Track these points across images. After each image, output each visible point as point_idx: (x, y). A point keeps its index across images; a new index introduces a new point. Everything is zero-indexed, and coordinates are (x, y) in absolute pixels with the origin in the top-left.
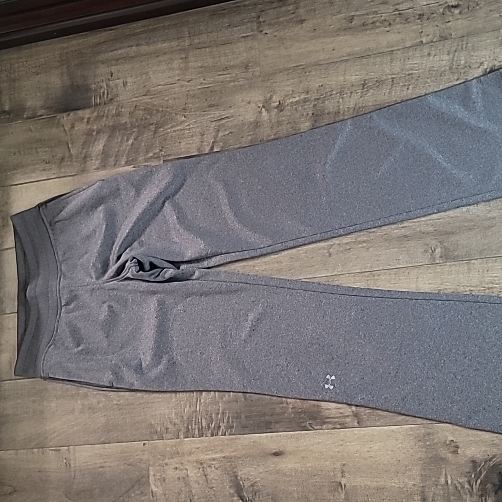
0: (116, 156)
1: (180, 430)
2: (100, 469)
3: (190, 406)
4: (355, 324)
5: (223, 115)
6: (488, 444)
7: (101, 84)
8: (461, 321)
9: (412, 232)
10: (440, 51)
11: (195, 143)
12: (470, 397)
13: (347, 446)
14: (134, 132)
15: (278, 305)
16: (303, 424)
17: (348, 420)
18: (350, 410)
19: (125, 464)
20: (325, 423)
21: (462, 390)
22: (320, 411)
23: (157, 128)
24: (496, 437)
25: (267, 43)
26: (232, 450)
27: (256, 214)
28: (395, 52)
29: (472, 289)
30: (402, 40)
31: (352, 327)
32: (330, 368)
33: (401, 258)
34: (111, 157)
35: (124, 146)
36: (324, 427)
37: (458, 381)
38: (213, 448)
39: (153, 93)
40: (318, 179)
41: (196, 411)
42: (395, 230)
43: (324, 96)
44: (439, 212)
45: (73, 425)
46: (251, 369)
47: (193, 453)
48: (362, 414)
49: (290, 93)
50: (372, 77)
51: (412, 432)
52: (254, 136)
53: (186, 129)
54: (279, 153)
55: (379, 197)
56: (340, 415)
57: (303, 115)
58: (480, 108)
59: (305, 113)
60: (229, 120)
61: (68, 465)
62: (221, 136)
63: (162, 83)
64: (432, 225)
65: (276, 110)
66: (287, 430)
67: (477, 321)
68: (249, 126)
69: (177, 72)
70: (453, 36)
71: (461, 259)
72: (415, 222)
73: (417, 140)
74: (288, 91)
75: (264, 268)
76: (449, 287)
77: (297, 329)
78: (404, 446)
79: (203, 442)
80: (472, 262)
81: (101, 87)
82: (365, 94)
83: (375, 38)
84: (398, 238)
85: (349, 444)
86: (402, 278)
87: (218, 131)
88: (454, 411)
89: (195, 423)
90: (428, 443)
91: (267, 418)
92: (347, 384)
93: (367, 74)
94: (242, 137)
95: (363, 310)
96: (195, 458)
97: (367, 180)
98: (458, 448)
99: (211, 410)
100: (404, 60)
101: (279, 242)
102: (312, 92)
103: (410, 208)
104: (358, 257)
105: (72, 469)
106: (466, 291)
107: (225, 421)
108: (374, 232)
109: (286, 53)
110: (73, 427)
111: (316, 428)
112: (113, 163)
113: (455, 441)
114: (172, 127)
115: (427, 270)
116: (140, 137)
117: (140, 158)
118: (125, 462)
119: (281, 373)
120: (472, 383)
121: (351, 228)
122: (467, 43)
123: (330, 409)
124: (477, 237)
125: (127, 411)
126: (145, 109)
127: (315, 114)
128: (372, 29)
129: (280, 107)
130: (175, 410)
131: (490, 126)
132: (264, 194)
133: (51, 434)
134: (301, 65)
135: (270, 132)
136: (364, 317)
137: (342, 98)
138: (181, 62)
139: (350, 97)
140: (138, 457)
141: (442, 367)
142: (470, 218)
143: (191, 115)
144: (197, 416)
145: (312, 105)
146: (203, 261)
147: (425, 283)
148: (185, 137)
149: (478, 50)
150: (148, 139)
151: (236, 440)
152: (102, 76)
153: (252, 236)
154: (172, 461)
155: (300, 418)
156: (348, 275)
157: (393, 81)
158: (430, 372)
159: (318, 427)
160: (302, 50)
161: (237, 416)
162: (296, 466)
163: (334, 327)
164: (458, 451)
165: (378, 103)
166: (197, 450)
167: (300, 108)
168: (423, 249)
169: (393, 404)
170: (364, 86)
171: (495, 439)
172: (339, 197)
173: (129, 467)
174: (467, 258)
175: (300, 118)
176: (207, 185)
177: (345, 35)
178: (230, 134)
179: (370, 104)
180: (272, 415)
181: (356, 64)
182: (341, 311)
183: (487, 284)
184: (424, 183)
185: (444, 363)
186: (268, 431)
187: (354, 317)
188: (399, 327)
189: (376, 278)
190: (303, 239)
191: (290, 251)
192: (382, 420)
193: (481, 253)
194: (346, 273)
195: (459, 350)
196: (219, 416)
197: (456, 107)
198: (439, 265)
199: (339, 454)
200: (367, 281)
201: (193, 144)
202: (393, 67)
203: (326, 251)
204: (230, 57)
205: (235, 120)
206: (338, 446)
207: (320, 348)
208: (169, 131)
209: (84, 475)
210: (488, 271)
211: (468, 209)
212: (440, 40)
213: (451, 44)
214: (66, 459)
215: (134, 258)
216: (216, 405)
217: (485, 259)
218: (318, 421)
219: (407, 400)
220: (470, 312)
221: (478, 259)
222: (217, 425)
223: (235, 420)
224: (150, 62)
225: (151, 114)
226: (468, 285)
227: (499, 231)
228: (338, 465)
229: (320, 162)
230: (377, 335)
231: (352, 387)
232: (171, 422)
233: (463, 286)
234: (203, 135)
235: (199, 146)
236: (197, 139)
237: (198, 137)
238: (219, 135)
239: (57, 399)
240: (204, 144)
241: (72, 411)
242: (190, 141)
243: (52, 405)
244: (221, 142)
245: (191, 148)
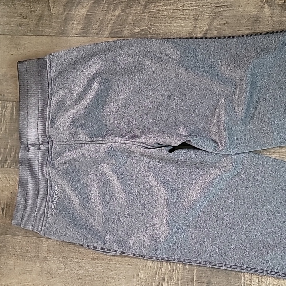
0: (100, 24)
11: (187, 27)
35: (110, 15)
53: (180, 10)
62: (217, 25)
68: (248, 20)
87: (214, 18)
114: (164, 5)
117: (126, 32)
201: (184, 27)
234: (197, 20)
235: (191, 31)
236: (190, 23)
237: (191, 21)
238: (214, 23)
239: (16, 258)
240: (196, 30)
241: (30, 271)
242: (182, 23)
243: (10, 262)
244: (215, 31)
245: (182, 31)
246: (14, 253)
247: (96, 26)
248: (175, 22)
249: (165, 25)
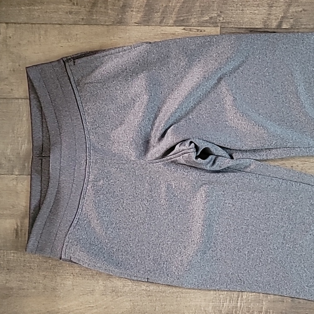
0: (163, 12)
3: (230, 301)
11: (261, 15)
35: (174, 1)
41: (237, 307)
46: (304, 275)
62: (293, 12)
87: (290, 5)
110: (92, 309)
112: (159, 20)
117: (193, 20)
125: (158, 299)
130: (213, 303)
178: (303, 12)
201: (258, 14)
215: (192, 142)
234: (271, 7)
235: (265, 18)
236: (264, 10)
237: (265, 8)
238: (290, 11)
239: (74, 277)
240: (271, 18)
241: (92, 291)
242: (255, 10)
243: (67, 282)
244: (291, 19)
245: (255, 19)
246: (72, 271)
247: (158, 14)
248: (248, 9)
249: (236, 12)
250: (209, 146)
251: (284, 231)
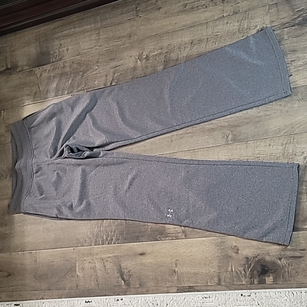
1: (92, 241)
2: (51, 263)
3: (97, 228)
4: (184, 180)
5: (117, 64)
6: (255, 248)
7: (56, 51)
8: (241, 177)
9: (216, 126)
10: (233, 21)
12: (245, 220)
13: (179, 249)
14: (71, 76)
15: (144, 170)
16: (156, 237)
17: (180, 235)
18: (181, 229)
19: (64, 260)
20: (167, 237)
21: (241, 217)
22: (165, 230)
23: (83, 74)
24: (260, 244)
25: (141, 22)
26: (119, 252)
27: (133, 119)
28: (209, 23)
29: (248, 158)
30: (213, 15)
31: (182, 181)
32: (170, 205)
33: (210, 141)
34: (60, 91)
36: (167, 239)
37: (239, 211)
38: (109, 251)
39: (81, 54)
40: (166, 98)
41: (101, 231)
42: (206, 125)
43: (171, 50)
44: (230, 114)
45: (39, 239)
46: (129, 207)
47: (99, 254)
48: (187, 231)
49: (153, 50)
50: (196, 38)
51: (213, 241)
52: (133, 75)
54: (146, 84)
55: (198, 107)
56: (175, 232)
57: (159, 62)
58: (254, 53)
59: (160, 61)
60: (121, 67)
61: (35, 261)
63: (86, 48)
64: (227, 122)
65: (145, 60)
66: (147, 241)
67: (250, 176)
69: (94, 41)
70: (241, 11)
71: (243, 141)
72: (217, 120)
73: (220, 73)
74: (152, 49)
75: (137, 149)
76: (236, 157)
77: (154, 184)
78: (209, 249)
79: (103, 248)
80: (249, 142)
81: (56, 52)
82: (192, 48)
83: (198, 16)
84: (208, 130)
85: (180, 248)
86: (210, 153)
88: (236, 229)
89: (100, 237)
90: (222, 247)
91: (137, 234)
92: (179, 214)
93: (193, 37)
94: (127, 76)
95: (188, 172)
96: (100, 257)
97: (192, 97)
98: (239, 250)
99: (108, 230)
100: (214, 27)
101: (144, 135)
102: (164, 49)
103: (215, 112)
104: (187, 142)
105: (38, 263)
106: (245, 159)
107: (115, 236)
108: (196, 127)
109: (151, 27)
111: (162, 239)
112: (61, 93)
113: (237, 246)
115: (224, 148)
116: (75, 79)
118: (64, 259)
119: (144, 209)
120: (247, 212)
121: (183, 125)
122: (248, 15)
123: (171, 228)
124: (251, 128)
126: (77, 63)
127: (166, 61)
128: (196, 10)
129: (147, 58)
130: (90, 230)
131: (259, 63)
132: (138, 108)
133: (28, 244)
134: (158, 34)
135: (141, 72)
136: (188, 176)
137: (180, 51)
138: (96, 36)
139: (184, 50)
140: (71, 256)
141: (230, 203)
142: (247, 117)
143: (101, 65)
144: (101, 233)
145: (164, 56)
146: (105, 147)
147: (222, 156)
148: (97, 78)
149: (254, 19)
150: (79, 80)
151: (121, 247)
152: (56, 46)
153: (131, 131)
154: (87, 258)
155: (154, 234)
156: (181, 152)
157: (207, 40)
158: (224, 206)
159: (164, 239)
160: (159, 25)
161: (122, 234)
162: (152, 261)
163: (173, 182)
164: (238, 252)
165: (199, 53)
166: (101, 252)
167: (158, 58)
168: (222, 136)
169: (203, 225)
170: (192, 44)
171: (259, 245)
172: (177, 108)
173: (67, 262)
174: (246, 140)
175: (157, 64)
176: (108, 104)
177: (182, 15)
178: (121, 75)
179: (195, 54)
180: (140, 233)
181: (188, 31)
182: (176, 173)
183: (257, 155)
184: (223, 97)
185: (231, 201)
186: (138, 241)
187: (183, 176)
188: (207, 181)
189: (196, 153)
190: (157, 132)
191: (151, 140)
192: (198, 235)
193: (253, 137)
194: (180, 151)
195: (240, 193)
196: (112, 233)
197: (241, 52)
198: (230, 145)
199: (175, 254)
200: (192, 155)
202: (208, 31)
203: (170, 139)
204: (121, 31)
205: (123, 66)
206: (174, 249)
207: (165, 194)
208: (89, 75)
209: (43, 266)
210: (257, 147)
211: (247, 112)
212: (234, 14)
213: (239, 16)
214: (35, 257)
215: (67, 146)
216: (110, 227)
217: (255, 141)
218: (164, 235)
219: (211, 223)
220: (246, 171)
221: (251, 140)
222: (111, 239)
223: (120, 236)
224: (80, 37)
225: (80, 66)
226: (246, 156)
227: (264, 124)
228: (174, 260)
229: (167, 88)
230: (195, 186)
231: (182, 216)
232: (88, 237)
233: (243, 157)
250: (78, 147)
251: (119, 185)
